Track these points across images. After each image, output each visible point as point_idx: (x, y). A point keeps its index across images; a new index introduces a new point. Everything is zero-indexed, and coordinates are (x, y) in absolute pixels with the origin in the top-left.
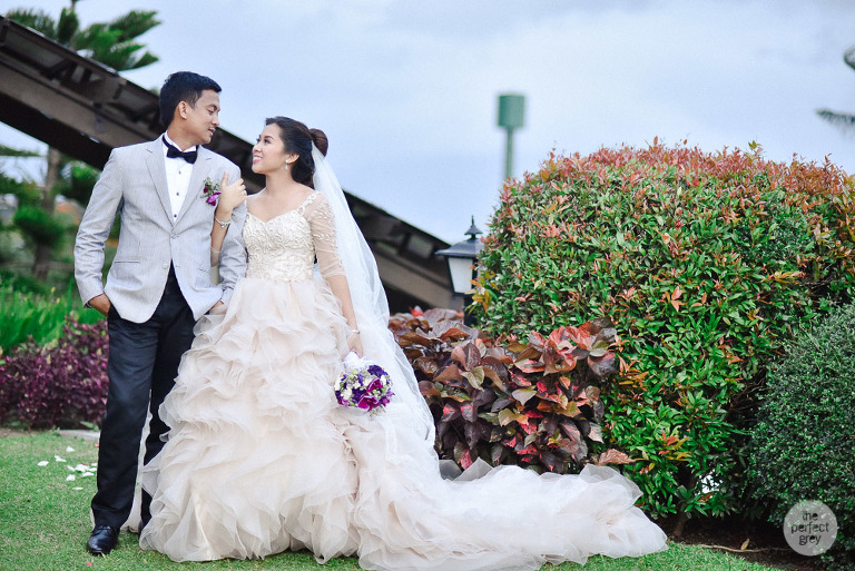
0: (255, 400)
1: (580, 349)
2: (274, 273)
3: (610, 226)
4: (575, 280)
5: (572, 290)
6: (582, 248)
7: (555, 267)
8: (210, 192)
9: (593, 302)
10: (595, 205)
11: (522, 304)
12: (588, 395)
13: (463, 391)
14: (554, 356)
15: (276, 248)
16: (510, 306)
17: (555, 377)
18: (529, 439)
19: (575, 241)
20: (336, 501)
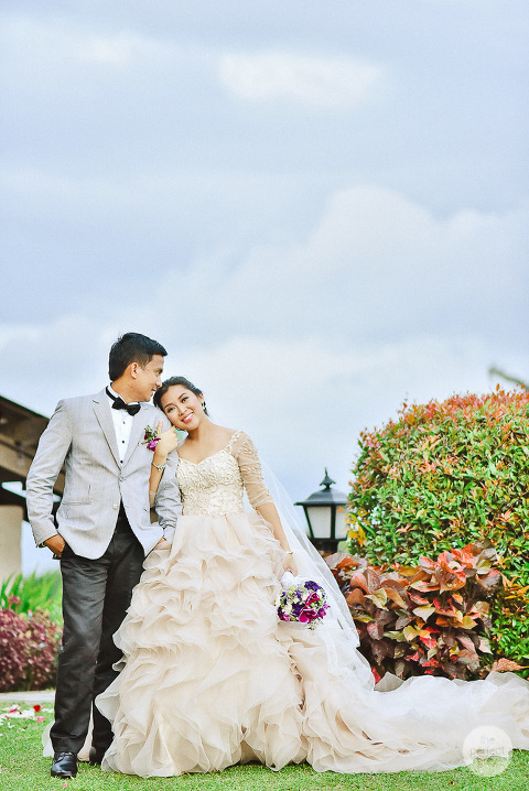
0: (208, 623)
1: (469, 569)
2: (211, 509)
3: (480, 459)
4: (454, 508)
5: (452, 518)
6: (458, 480)
7: (434, 499)
8: (150, 438)
9: (472, 527)
10: (465, 441)
11: (402, 535)
12: (479, 608)
13: (366, 613)
14: (446, 575)
15: (210, 486)
16: (389, 539)
17: (448, 594)
18: (432, 652)
19: (451, 473)
20: (288, 711)
